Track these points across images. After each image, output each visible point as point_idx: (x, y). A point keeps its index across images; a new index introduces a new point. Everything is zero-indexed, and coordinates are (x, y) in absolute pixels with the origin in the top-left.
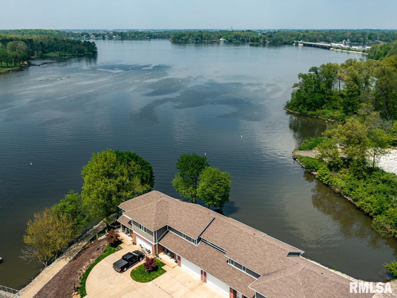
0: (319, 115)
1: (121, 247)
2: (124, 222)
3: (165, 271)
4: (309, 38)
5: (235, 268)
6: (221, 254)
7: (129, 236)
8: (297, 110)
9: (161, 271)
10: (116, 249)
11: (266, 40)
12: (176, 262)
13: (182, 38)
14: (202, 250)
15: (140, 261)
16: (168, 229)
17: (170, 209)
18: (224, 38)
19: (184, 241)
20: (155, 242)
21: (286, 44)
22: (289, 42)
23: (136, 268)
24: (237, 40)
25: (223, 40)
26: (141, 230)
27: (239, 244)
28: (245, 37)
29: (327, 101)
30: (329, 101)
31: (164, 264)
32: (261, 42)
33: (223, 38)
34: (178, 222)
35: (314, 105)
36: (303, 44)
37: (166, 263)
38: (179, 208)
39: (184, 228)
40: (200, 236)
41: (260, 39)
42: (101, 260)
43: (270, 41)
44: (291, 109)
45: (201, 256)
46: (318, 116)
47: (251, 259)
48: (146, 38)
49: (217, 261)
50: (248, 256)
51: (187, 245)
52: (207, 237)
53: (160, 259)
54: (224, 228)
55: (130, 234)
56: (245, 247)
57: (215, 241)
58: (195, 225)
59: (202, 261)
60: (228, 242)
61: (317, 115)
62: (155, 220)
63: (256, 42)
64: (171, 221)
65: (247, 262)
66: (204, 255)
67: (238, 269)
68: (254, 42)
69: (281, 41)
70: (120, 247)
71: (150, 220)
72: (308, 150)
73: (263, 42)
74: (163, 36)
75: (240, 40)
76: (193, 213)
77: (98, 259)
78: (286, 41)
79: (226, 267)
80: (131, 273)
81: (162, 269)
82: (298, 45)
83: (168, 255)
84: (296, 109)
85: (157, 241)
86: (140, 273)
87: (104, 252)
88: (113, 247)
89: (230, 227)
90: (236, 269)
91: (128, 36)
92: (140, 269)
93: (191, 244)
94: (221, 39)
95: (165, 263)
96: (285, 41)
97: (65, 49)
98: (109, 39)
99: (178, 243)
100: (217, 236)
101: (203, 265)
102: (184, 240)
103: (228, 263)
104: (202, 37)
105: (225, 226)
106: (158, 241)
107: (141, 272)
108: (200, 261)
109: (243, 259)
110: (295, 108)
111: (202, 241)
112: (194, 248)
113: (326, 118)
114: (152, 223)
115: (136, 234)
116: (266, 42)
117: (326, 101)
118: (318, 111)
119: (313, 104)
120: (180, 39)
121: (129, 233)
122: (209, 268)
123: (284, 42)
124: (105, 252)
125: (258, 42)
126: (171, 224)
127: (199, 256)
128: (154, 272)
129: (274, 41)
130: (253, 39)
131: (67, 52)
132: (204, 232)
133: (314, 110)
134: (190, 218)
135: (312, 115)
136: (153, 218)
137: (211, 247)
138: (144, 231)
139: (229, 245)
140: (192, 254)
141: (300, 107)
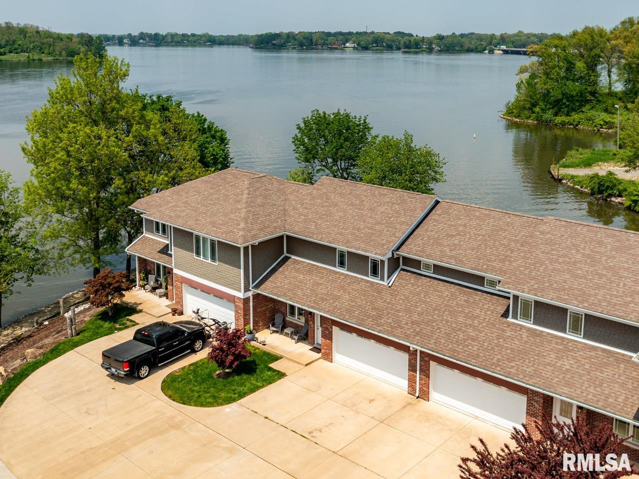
0: (579, 122)
1: (134, 322)
2: (147, 250)
3: (281, 375)
4: (513, 42)
5: (535, 330)
6: (477, 298)
7: (160, 297)
8: (530, 117)
9: (269, 373)
10: (118, 326)
11: (434, 46)
12: (317, 350)
13: (274, 42)
14: (407, 293)
15: (194, 351)
16: (285, 254)
17: (292, 197)
18: (354, 43)
19: (342, 277)
20: (247, 289)
21: (469, 51)
22: (476, 48)
23: (183, 369)
24: (377, 46)
25: (352, 45)
26: (202, 258)
27: (543, 252)
28: (392, 41)
29: (593, 98)
30: (596, 98)
31: (276, 358)
32: (423, 49)
33: (351, 42)
34: (319, 222)
35: (567, 103)
36: (502, 50)
37: (282, 354)
38: (318, 190)
39: (341, 234)
40: (398, 249)
41: (421, 43)
42: (64, 353)
43: (440, 47)
44: (518, 116)
45: (408, 311)
46: (577, 125)
47: (598, 287)
48: (203, 44)
49: (466, 316)
50: (586, 279)
51: (356, 287)
52: (423, 251)
53: (261, 346)
54: (473, 223)
55: (162, 291)
56: (565, 256)
57: (451, 257)
58: (378, 223)
59: (413, 323)
60: (498, 256)
61: (575, 123)
62: (246, 220)
63: (415, 48)
64: (298, 222)
65: (590, 295)
66: (416, 307)
67: (548, 334)
68: (410, 48)
69: (462, 46)
70: (131, 321)
71: (230, 219)
72: (582, 167)
73: (427, 48)
74: (235, 41)
75: (383, 46)
76: (365, 196)
77: (52, 351)
78: (471, 46)
79: (503, 331)
80: (164, 381)
81: (270, 369)
82: (493, 53)
83: (287, 335)
84: (528, 116)
85: (251, 286)
86: (196, 381)
87: (78, 334)
88: (106, 321)
89: (494, 218)
90: (542, 332)
91: (170, 40)
92: (194, 371)
93: (368, 281)
94: (347, 45)
95: (278, 352)
96: (469, 47)
97: (41, 49)
98: (131, 45)
99: (321, 284)
100: (455, 245)
101: (417, 334)
102: (343, 274)
103: (510, 319)
104: (311, 40)
105: (478, 217)
106: (257, 287)
107: (199, 379)
108: (406, 324)
109: (571, 288)
110: (526, 112)
111: (403, 270)
112: (379, 292)
113: (595, 126)
114: (239, 225)
115: (182, 277)
116: (434, 48)
117: (589, 97)
118: (575, 116)
119: (564, 101)
120: (270, 44)
121: (160, 287)
122: (443, 341)
123: (466, 47)
124: (81, 334)
125: (419, 48)
126: (296, 229)
127: (398, 311)
128: (245, 376)
129: (447, 47)
130: (408, 42)
131: (43, 55)
132: (410, 240)
133: (568, 115)
134: (359, 209)
135: (563, 124)
136: (239, 213)
137: (436, 282)
138: (209, 261)
139: (503, 261)
140: (374, 309)
141: (537, 109)
